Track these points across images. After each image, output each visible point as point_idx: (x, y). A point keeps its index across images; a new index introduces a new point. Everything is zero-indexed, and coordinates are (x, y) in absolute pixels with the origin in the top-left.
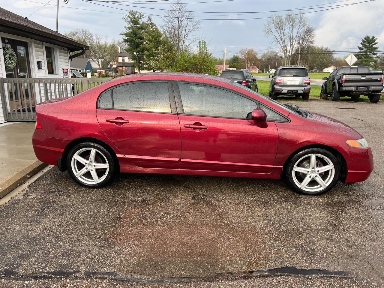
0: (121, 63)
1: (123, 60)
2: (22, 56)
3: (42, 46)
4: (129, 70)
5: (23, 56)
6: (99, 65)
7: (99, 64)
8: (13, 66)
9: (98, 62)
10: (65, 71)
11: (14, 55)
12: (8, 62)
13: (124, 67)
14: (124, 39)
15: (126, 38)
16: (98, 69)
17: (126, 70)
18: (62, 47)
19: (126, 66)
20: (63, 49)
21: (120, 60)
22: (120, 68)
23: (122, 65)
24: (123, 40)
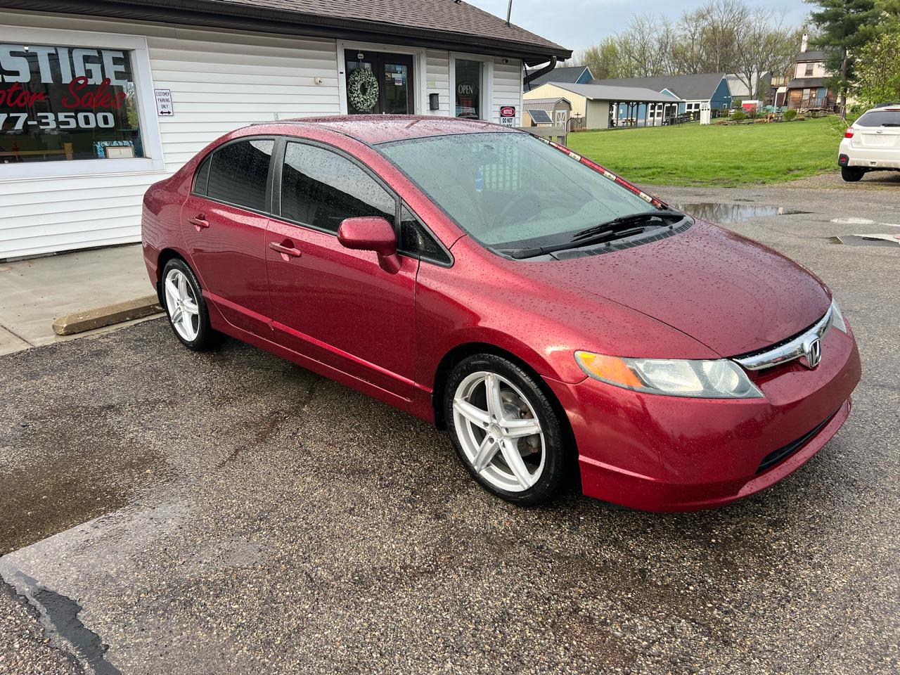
0: (802, 79)
1: (809, 72)
2: (396, 84)
3: (447, 60)
4: (819, 98)
5: (401, 84)
6: (750, 88)
7: (750, 85)
8: (368, 106)
9: (750, 79)
10: (510, 112)
11: (373, 85)
12: (356, 99)
13: (807, 91)
14: (814, 15)
15: (822, 10)
16: (745, 98)
17: (811, 97)
18: (504, 58)
19: (812, 88)
20: (507, 61)
21: (801, 71)
22: (795, 94)
23: (802, 85)
24: (811, 18)
